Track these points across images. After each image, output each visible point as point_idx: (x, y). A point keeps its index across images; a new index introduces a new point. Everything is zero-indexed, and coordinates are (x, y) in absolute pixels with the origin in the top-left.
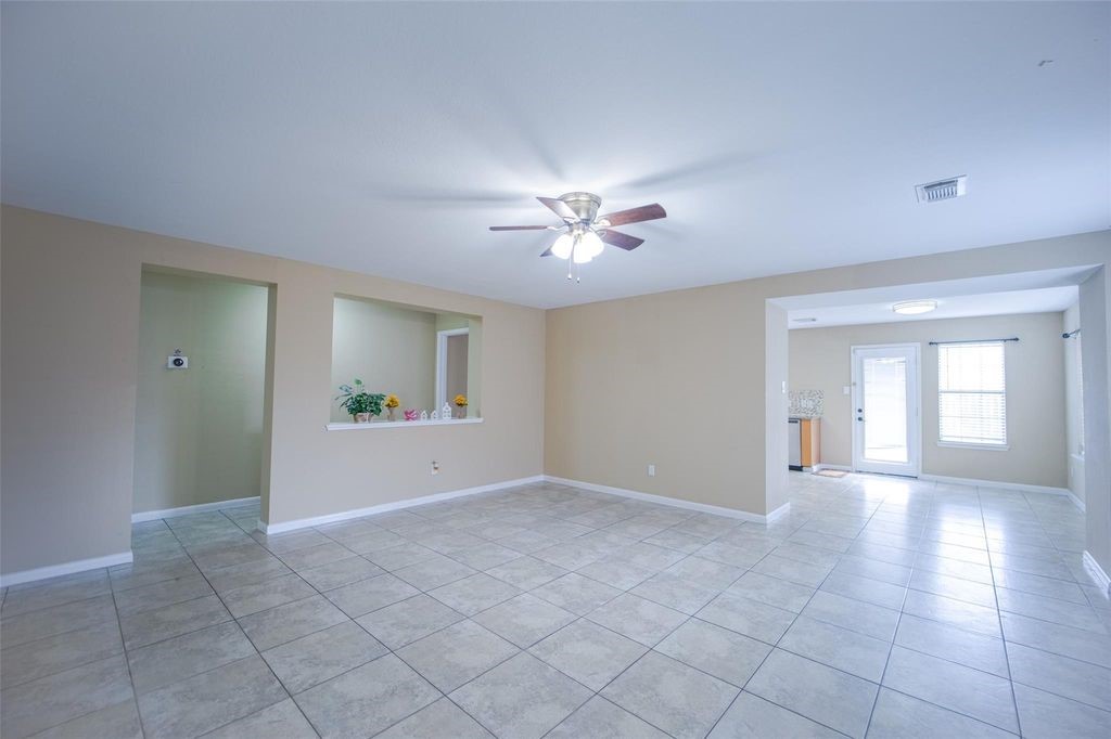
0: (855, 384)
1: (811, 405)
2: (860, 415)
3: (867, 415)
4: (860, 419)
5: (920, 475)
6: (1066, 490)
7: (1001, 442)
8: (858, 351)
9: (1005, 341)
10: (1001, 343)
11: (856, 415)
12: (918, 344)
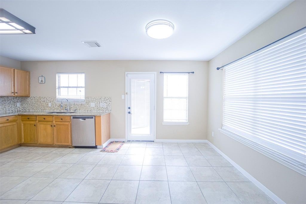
0: (127, 93)
1: (105, 105)
2: (129, 110)
3: (132, 110)
4: (129, 113)
5: (156, 140)
6: (207, 140)
7: (185, 121)
8: (129, 75)
9: (189, 73)
10: (187, 74)
11: (127, 110)
12: (156, 73)
